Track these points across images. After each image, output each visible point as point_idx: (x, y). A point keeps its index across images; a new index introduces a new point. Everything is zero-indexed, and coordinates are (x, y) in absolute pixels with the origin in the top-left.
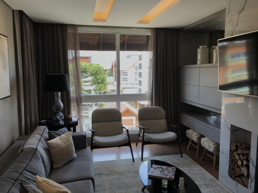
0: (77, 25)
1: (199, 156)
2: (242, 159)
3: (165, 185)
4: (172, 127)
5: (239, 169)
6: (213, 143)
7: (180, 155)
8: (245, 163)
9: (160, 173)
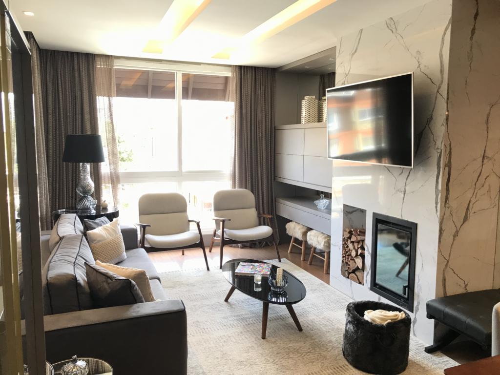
0: (112, 56)
1: (304, 260)
2: (356, 248)
3: (258, 281)
4: (264, 218)
5: (353, 261)
6: (324, 237)
7: (277, 260)
8: (360, 251)
9: (250, 270)
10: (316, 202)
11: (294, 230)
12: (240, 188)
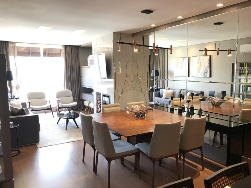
5: (98, 109)
8: (100, 106)
10: (92, 93)
11: (86, 103)
12: (67, 89)
